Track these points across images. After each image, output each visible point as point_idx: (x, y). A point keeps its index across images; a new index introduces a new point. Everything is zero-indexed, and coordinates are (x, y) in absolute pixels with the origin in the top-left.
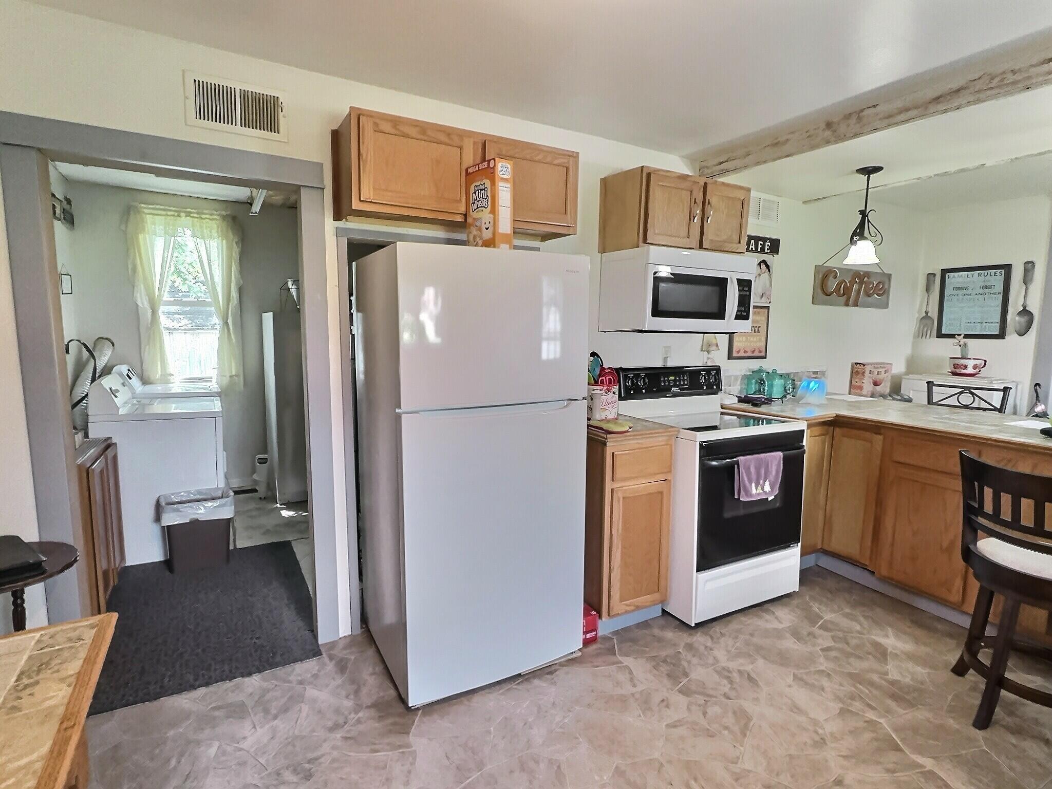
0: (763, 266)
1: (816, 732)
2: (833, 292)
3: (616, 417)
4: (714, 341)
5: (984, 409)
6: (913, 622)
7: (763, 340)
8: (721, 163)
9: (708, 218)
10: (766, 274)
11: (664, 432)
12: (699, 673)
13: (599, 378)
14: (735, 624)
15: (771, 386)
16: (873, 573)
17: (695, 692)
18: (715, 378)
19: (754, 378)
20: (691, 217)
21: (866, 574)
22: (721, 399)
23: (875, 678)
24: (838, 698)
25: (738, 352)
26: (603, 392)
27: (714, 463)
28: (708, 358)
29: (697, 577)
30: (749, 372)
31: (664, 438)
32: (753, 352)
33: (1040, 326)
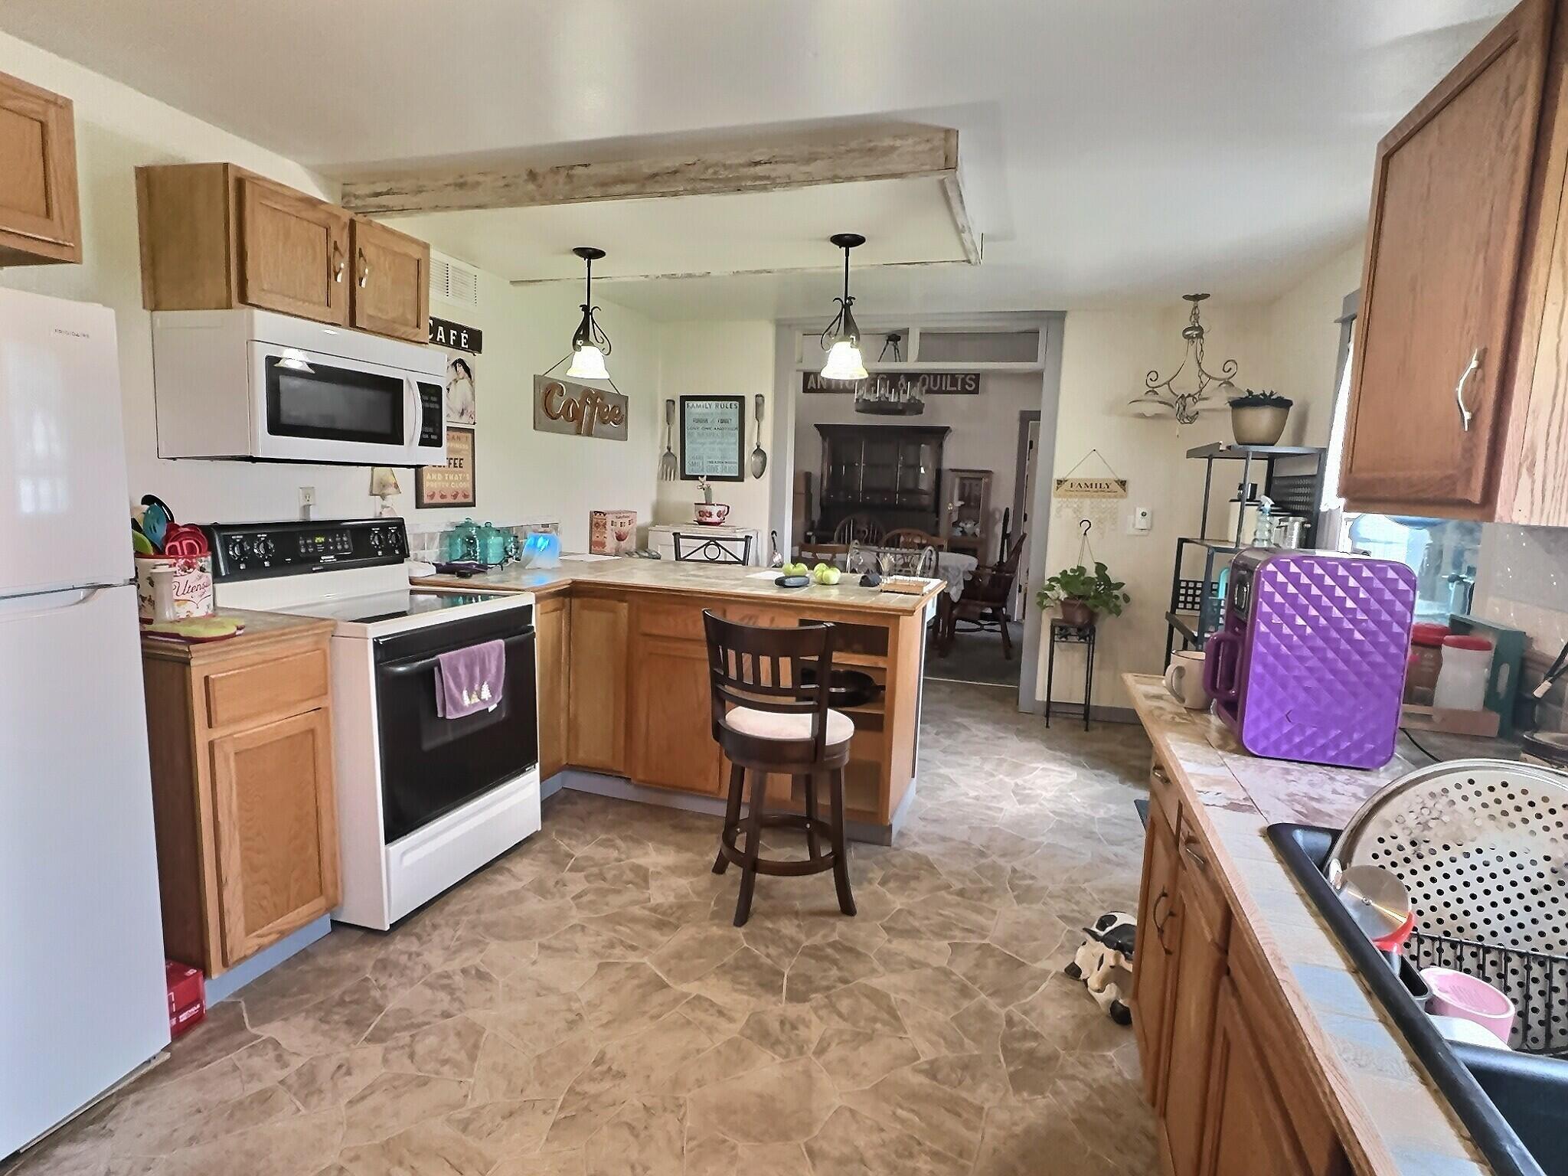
0: (460, 369)
1: (570, 1010)
2: (559, 415)
3: (210, 612)
4: (392, 480)
5: (730, 563)
6: (674, 827)
7: (468, 478)
8: (377, 195)
9: (361, 280)
10: (466, 381)
11: (308, 630)
12: (399, 998)
13: (167, 543)
14: (454, 905)
15: (485, 547)
16: (628, 780)
17: (396, 1030)
18: (397, 536)
19: (459, 536)
20: (331, 273)
21: (621, 784)
22: (410, 570)
23: (637, 910)
24: (595, 954)
25: (432, 496)
26: (176, 569)
27: (401, 669)
28: (383, 507)
29: (387, 852)
30: (452, 526)
31: (310, 639)
32: (455, 496)
33: (773, 468)
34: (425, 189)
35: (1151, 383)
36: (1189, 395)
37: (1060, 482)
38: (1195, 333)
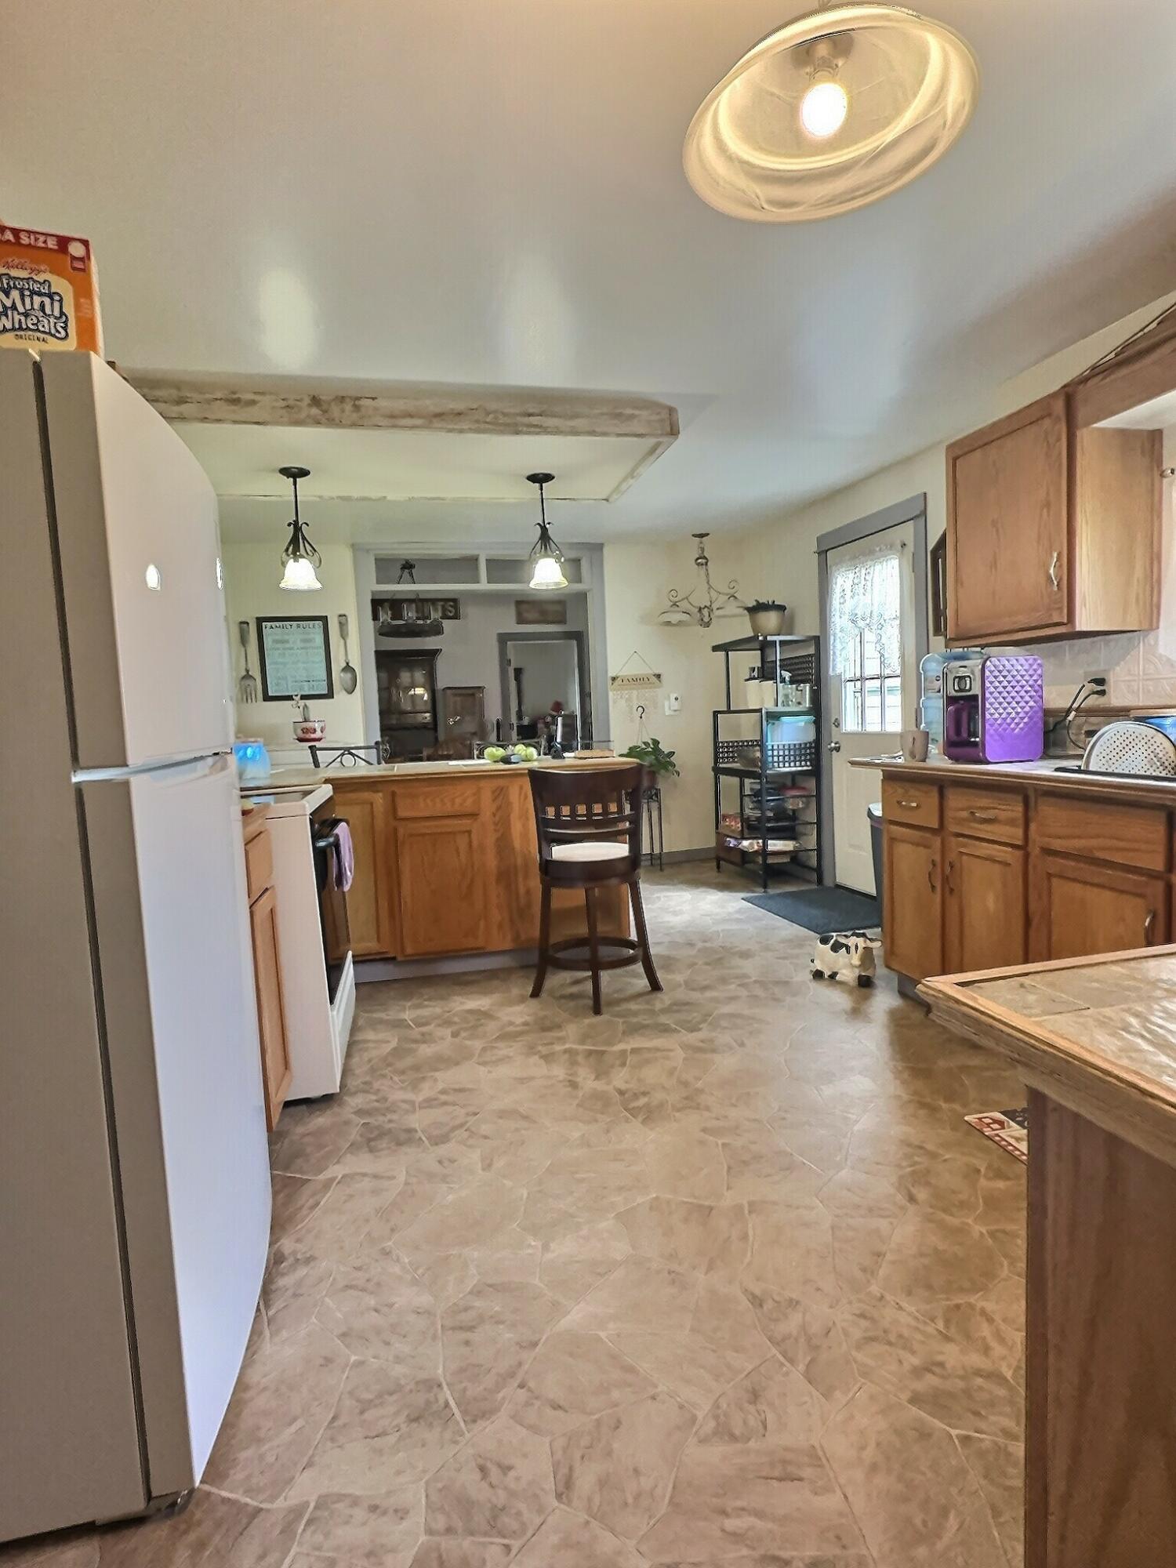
33: (363, 684)
34: (189, 400)
35: (672, 598)
36: (706, 606)
37: (614, 679)
38: (702, 561)
